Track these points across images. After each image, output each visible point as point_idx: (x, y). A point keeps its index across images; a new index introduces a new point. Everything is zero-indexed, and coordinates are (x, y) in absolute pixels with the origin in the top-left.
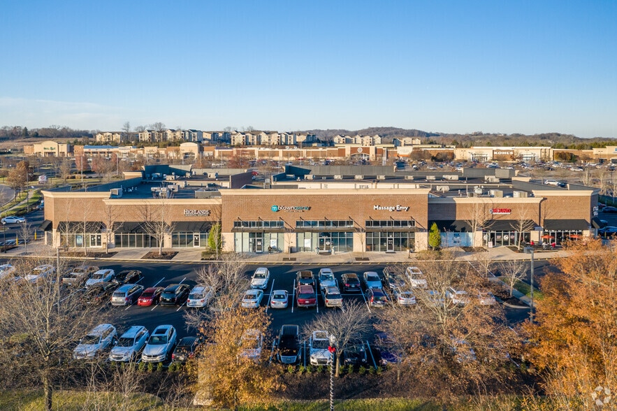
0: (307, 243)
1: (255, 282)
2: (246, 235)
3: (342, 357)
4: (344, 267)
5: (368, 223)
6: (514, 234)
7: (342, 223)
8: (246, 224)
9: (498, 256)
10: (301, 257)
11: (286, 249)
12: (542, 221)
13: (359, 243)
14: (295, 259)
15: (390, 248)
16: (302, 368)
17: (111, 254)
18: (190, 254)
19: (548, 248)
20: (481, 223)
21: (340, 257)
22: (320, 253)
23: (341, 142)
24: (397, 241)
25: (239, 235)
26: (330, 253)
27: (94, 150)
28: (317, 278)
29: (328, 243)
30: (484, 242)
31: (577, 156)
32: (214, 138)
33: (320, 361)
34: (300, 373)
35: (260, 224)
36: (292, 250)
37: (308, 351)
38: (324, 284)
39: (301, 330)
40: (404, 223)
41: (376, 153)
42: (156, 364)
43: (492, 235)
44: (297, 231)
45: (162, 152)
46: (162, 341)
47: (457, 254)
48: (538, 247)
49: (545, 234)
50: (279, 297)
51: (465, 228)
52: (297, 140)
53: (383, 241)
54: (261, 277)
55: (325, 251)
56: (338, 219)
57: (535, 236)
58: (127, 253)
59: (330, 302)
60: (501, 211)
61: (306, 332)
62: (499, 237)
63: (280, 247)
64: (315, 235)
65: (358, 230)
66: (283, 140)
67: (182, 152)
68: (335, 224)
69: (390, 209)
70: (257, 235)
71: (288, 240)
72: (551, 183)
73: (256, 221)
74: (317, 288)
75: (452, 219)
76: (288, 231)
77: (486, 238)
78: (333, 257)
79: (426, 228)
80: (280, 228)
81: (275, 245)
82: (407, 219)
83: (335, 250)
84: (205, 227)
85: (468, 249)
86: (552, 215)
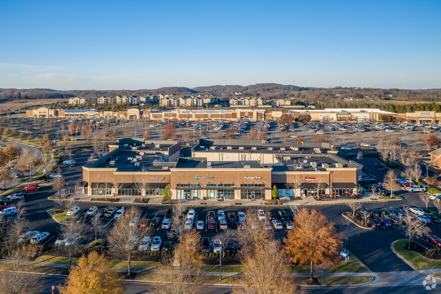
0: (212, 195)
1: (189, 216)
2: (183, 191)
3: (226, 250)
4: (229, 208)
5: (242, 185)
6: (316, 190)
7: (229, 185)
8: (182, 185)
9: (306, 203)
10: (209, 203)
11: (202, 198)
12: (331, 183)
13: (237, 195)
14: (206, 204)
15: (253, 197)
16: (211, 254)
17: (118, 200)
18: (156, 200)
19: (333, 198)
20: (299, 184)
21: (228, 202)
22: (219, 200)
23: (235, 104)
24: (256, 194)
25: (179, 191)
26: (223, 200)
27: (71, 113)
28: (216, 214)
29: (222, 195)
30: (301, 195)
31: (395, 118)
32: (147, 100)
33: (217, 252)
34: (210, 256)
35: (189, 185)
36: (205, 198)
37: (213, 247)
38: (220, 218)
39: (210, 239)
40: (260, 185)
41: (257, 116)
42: (157, 252)
43: (306, 191)
44: (207, 189)
45: (115, 115)
46: (157, 243)
47: (286, 201)
48: (327, 197)
49: (333, 191)
50: (200, 224)
51: (291, 187)
52: (204, 102)
53: (249, 194)
54: (192, 214)
55: (221, 199)
56: (227, 183)
57: (328, 191)
58: (125, 199)
59: (222, 227)
60: (310, 178)
61: (212, 240)
62: (309, 192)
63: (199, 197)
64: (216, 191)
65: (236, 189)
66: (195, 103)
67: (128, 115)
68: (225, 185)
69: (253, 178)
70: (188, 191)
71: (203, 193)
72: (364, 145)
73: (187, 183)
74: (216, 219)
75: (284, 182)
76: (202, 189)
77: (302, 192)
78: (225, 202)
79: (271, 188)
80: (199, 187)
81: (197, 196)
82: (262, 183)
83: (226, 198)
84: (163, 186)
85: (293, 198)
86: (337, 180)
